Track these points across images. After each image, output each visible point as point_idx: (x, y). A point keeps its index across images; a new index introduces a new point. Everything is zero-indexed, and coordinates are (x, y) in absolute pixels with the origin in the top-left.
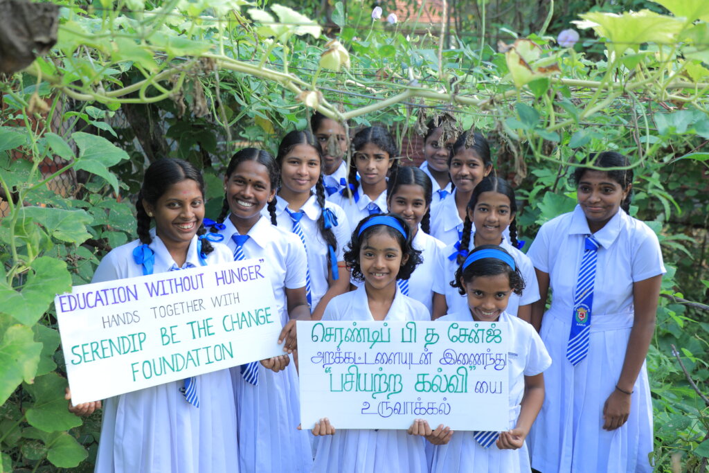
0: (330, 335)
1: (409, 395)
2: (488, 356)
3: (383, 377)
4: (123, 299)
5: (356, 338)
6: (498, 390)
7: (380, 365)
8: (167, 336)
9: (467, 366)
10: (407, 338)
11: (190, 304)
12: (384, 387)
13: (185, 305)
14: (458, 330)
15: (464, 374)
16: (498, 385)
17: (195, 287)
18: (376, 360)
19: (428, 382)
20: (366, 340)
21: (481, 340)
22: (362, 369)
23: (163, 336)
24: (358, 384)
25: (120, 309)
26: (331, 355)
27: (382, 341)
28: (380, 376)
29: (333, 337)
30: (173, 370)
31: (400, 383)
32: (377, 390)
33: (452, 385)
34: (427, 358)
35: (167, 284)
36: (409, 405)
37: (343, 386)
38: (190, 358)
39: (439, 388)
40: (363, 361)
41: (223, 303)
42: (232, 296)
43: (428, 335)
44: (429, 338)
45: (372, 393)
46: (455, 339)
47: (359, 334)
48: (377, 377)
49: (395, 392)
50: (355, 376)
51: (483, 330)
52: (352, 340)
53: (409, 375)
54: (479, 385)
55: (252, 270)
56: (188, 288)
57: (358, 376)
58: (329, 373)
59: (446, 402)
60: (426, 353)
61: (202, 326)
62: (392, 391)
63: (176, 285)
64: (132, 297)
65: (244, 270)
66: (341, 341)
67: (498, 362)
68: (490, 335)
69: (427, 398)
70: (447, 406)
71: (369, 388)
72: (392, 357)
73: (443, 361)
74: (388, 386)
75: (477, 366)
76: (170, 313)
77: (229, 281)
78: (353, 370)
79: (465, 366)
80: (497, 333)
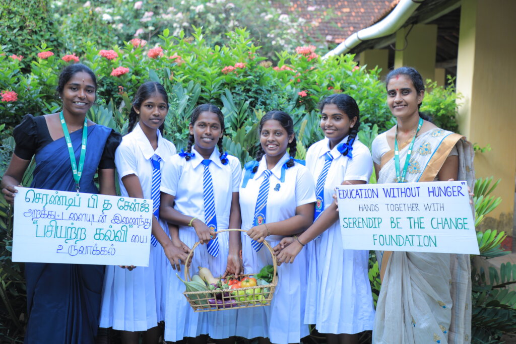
0: (39, 198)
1: (90, 242)
2: (141, 220)
3: (74, 230)
4: (370, 196)
5: (57, 202)
6: (145, 241)
7: (72, 221)
8: (394, 223)
9: (127, 225)
10: (91, 205)
11: (409, 206)
12: (73, 236)
13: (406, 206)
14: (124, 202)
15: (126, 230)
16: (145, 238)
17: (414, 195)
18: (70, 217)
19: (102, 234)
20: (64, 204)
21: (137, 210)
22: (60, 223)
23: (392, 222)
24: (56, 233)
25: (369, 202)
26: (39, 212)
27: (75, 206)
28: (72, 229)
29: (41, 200)
30: (397, 245)
31: (84, 233)
32: (69, 237)
33: (118, 236)
34: (103, 219)
35: (396, 191)
36: (89, 248)
37: (45, 233)
38: (407, 239)
39: (109, 238)
40: (60, 217)
41: (432, 209)
42: (439, 205)
43: (105, 204)
44: (105, 206)
45: (65, 239)
46: (121, 208)
47: (59, 199)
48: (70, 229)
49: (81, 239)
50: (54, 228)
51: (139, 204)
52: (54, 203)
53: (91, 229)
54: (134, 237)
55: (455, 189)
56: (409, 195)
57: (57, 227)
58: (36, 225)
59: (113, 247)
60: (103, 215)
61: (416, 221)
62: (79, 239)
63: (402, 192)
64: (375, 196)
65: (449, 189)
66: (47, 203)
67: (146, 224)
68: (142, 207)
69: (101, 244)
70: (113, 250)
71: (63, 235)
72: (80, 217)
73: (113, 221)
74: (77, 235)
75: (133, 225)
76: (397, 209)
77: (437, 195)
78: (53, 223)
79: (126, 225)
80: (147, 206)
